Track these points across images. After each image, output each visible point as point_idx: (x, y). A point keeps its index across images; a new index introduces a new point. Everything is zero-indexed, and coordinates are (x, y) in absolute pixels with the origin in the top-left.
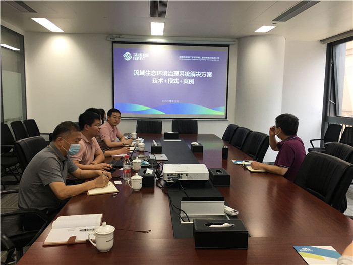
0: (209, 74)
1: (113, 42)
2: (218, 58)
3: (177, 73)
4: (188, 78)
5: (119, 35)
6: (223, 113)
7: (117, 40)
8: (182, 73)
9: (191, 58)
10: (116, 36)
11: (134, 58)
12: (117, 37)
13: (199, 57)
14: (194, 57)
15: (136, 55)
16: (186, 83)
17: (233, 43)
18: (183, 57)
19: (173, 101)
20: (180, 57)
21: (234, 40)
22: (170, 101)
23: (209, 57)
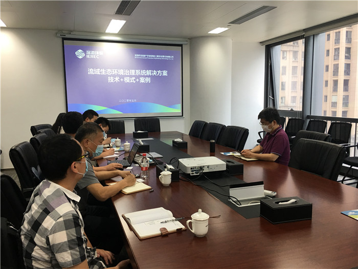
0: (165, 73)
1: (64, 39)
2: (173, 57)
3: (133, 71)
4: (145, 77)
5: (70, 32)
6: (180, 111)
7: (68, 36)
8: (138, 72)
9: (146, 57)
10: (67, 32)
11: (88, 56)
12: (67, 34)
13: (154, 56)
14: (150, 56)
15: (89, 53)
16: (143, 82)
17: (186, 43)
18: (138, 55)
19: (130, 100)
20: (136, 55)
21: (187, 40)
22: (128, 100)
23: (164, 56)
